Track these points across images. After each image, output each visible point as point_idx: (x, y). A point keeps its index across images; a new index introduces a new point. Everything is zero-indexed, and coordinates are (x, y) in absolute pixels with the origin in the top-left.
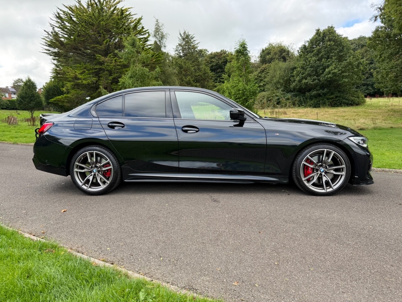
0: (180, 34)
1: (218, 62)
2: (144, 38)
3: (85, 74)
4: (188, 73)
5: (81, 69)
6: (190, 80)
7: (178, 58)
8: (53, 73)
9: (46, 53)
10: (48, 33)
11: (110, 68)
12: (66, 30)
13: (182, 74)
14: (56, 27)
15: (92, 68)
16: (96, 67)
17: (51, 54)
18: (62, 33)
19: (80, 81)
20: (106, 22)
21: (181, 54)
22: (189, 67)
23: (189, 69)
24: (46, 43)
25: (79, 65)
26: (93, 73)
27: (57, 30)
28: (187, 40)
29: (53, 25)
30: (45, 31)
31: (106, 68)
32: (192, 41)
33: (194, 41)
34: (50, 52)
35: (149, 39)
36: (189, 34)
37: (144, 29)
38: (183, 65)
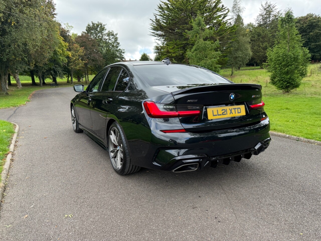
0: (262, 5)
1: (303, 26)
2: (224, 14)
3: (175, 48)
4: (266, 39)
5: (173, 45)
6: (266, 46)
7: (258, 27)
8: (155, 49)
9: (152, 35)
10: (152, 20)
11: (192, 42)
12: (165, 16)
13: (259, 41)
14: (158, 15)
15: (180, 43)
16: (183, 43)
17: (155, 35)
18: (162, 19)
19: (170, 54)
20: (192, 6)
21: (262, 23)
22: (267, 34)
23: (267, 36)
24: (152, 28)
25: (171, 42)
26: (181, 47)
27: (158, 17)
28: (268, 9)
29: (156, 14)
30: (151, 19)
31: (190, 43)
32: (273, 9)
33: (276, 9)
34: (155, 34)
35: (228, 14)
36: (271, 3)
37: (224, 6)
38: (261, 32)
